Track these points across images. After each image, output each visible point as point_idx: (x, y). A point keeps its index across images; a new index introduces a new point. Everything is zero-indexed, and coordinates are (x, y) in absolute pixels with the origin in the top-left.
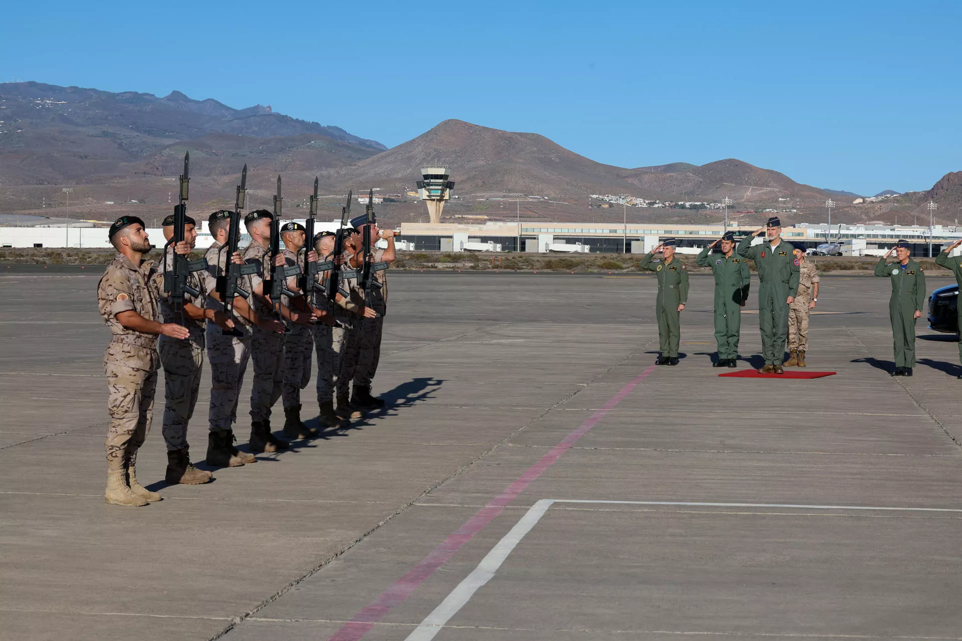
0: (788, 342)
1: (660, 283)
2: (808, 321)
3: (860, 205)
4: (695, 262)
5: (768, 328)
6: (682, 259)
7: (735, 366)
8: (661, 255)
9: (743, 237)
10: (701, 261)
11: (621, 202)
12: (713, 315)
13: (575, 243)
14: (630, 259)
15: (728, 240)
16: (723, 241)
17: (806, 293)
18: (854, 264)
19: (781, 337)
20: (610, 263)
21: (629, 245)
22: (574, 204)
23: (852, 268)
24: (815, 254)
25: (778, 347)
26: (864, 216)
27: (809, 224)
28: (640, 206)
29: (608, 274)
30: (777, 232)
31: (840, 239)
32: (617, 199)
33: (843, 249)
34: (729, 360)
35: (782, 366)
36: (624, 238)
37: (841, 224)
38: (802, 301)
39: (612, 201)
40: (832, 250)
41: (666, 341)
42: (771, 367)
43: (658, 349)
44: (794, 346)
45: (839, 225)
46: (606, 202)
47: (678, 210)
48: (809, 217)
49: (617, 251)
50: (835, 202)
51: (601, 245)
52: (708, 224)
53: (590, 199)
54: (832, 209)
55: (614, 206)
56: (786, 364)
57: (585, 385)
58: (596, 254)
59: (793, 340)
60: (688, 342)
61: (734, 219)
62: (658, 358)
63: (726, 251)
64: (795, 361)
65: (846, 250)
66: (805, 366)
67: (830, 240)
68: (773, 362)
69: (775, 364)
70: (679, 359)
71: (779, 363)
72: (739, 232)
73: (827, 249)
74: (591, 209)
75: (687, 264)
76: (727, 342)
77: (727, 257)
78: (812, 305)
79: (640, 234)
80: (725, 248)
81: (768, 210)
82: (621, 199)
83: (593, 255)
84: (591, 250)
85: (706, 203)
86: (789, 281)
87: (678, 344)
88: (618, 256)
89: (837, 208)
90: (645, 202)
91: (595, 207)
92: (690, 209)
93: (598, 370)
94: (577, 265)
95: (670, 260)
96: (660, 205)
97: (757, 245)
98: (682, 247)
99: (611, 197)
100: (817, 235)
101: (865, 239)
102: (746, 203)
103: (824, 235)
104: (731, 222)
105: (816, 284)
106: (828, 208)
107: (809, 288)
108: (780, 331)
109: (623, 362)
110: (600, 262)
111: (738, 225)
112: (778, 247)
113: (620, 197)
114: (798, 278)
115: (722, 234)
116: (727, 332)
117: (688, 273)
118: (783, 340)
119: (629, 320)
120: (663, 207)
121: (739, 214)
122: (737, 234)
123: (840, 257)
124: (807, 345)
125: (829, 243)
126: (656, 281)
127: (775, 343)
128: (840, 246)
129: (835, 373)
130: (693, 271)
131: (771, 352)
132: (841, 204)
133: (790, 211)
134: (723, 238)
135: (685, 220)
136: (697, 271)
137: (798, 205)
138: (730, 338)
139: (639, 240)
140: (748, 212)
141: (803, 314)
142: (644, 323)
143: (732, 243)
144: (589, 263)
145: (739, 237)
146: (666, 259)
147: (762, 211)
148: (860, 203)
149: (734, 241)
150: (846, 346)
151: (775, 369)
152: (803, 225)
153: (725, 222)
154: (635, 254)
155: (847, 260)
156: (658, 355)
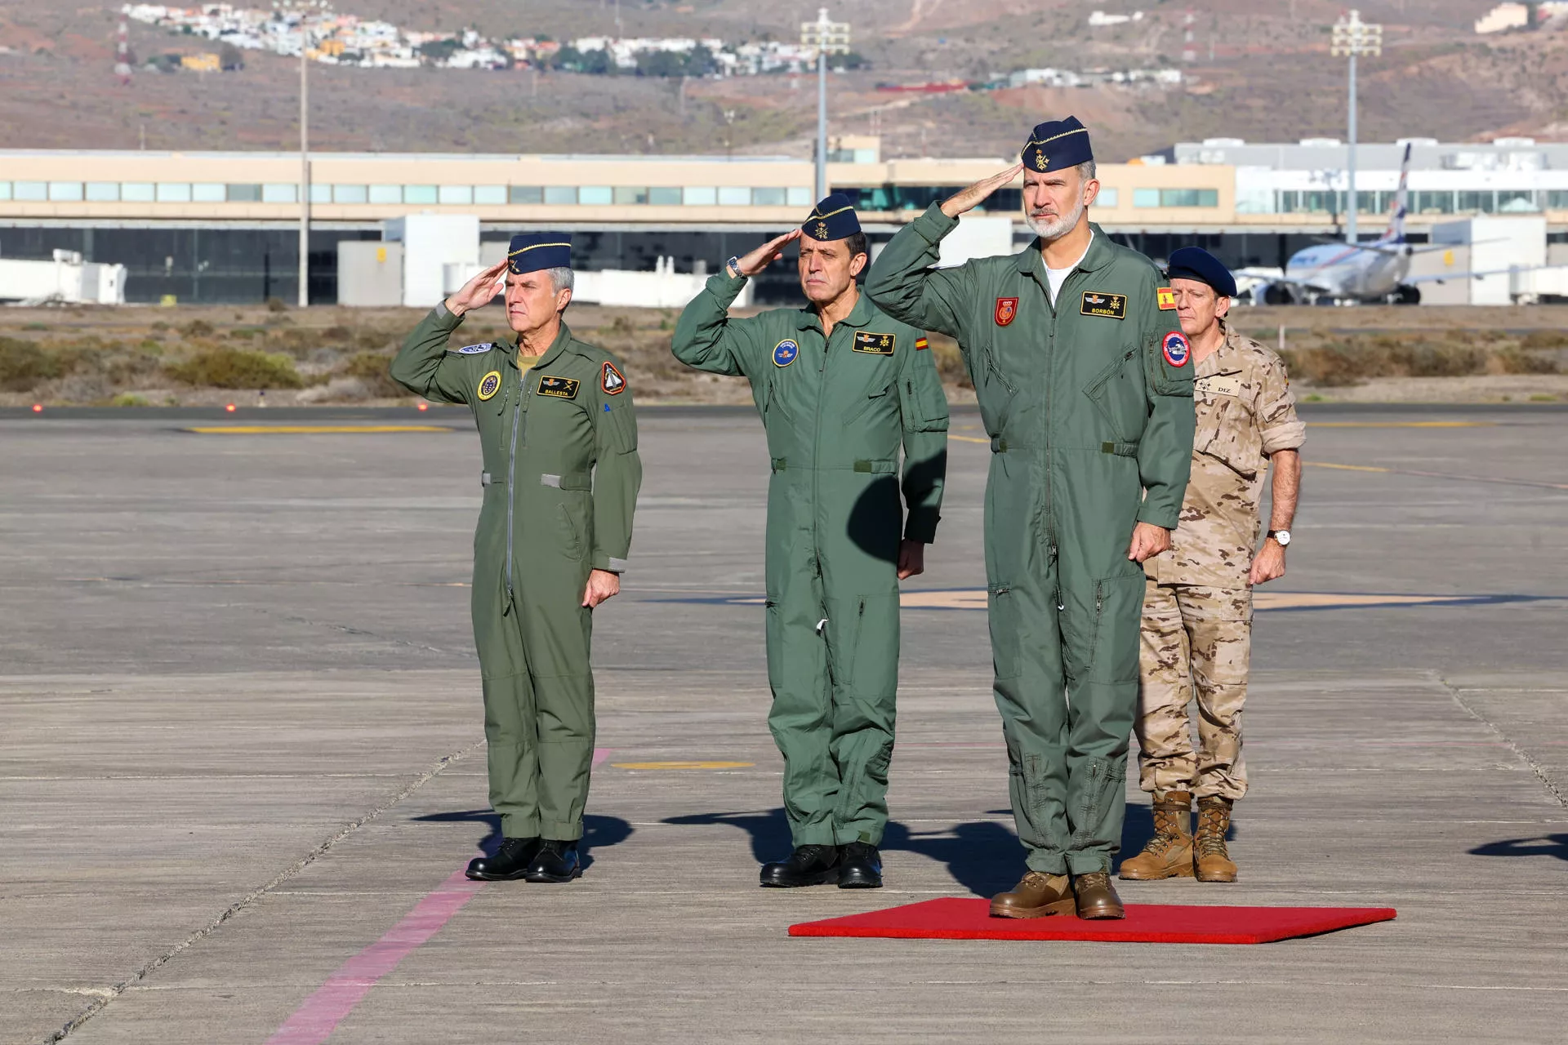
0: (1144, 755)
1: (494, 460)
2: (1247, 644)
3: (1511, 41)
4: (663, 347)
5: (1036, 686)
6: (601, 331)
7: (872, 880)
8: (496, 315)
9: (909, 213)
10: (695, 342)
11: (284, 40)
12: (763, 620)
13: (46, 255)
14: (332, 334)
15: (830, 238)
16: (809, 242)
17: (1235, 504)
18: (1479, 344)
19: (1108, 729)
20: (232, 355)
21: (324, 262)
22: (41, 51)
23: (1471, 365)
24: (1277, 295)
25: (1091, 786)
26: (1531, 99)
27: (1247, 141)
28: (381, 61)
29: (216, 414)
30: (1072, 198)
31: (1409, 219)
32: (263, 28)
33: (1421, 269)
34: (840, 848)
35: (1114, 879)
36: (302, 227)
37: (1417, 142)
38: (1216, 543)
39: (235, 40)
40: (1369, 274)
41: (520, 758)
42: (1059, 885)
43: (480, 800)
44: (1173, 777)
45: (1402, 143)
46: (204, 43)
47: (573, 81)
48: (1248, 108)
49: (267, 293)
50: (1379, 28)
51: (184, 261)
52: (729, 152)
53: (123, 29)
54: (1367, 65)
55: (248, 59)
56: (1134, 867)
57: (108, 993)
58: (157, 311)
59: (1169, 747)
60: (637, 759)
61: (860, 123)
62: (484, 844)
63: (820, 293)
64: (1181, 853)
65: (1440, 274)
66: (1231, 878)
67: (1355, 222)
68: (1065, 859)
69: (1076, 872)
70: (594, 851)
71: (1097, 867)
72: (888, 189)
73: (1342, 271)
74: (126, 81)
75: (625, 355)
76: (834, 757)
77: (828, 326)
78: (1268, 562)
79: (380, 205)
80: (818, 276)
81: (1033, 75)
82: (282, 28)
83: (145, 314)
84: (132, 289)
85: (715, 44)
86: (1137, 441)
87: (584, 773)
88: (271, 323)
89: (1392, 58)
90: (403, 42)
91: (152, 67)
92: (638, 72)
93: (178, 913)
94: (60, 367)
95: (542, 344)
96: (485, 56)
97: (972, 263)
98: (598, 269)
99: (229, 15)
100: (1289, 201)
101: (1541, 213)
102: (922, 42)
103: (1326, 200)
104: (849, 141)
105: (1286, 459)
106: (1343, 60)
107: (1251, 477)
108: (1100, 701)
109: (306, 870)
110: (180, 350)
111: (884, 157)
112: (1079, 270)
113: (279, 18)
114: (1189, 425)
115: (800, 205)
116: (834, 703)
117: (637, 402)
118: (1113, 744)
119: (331, 648)
120: (498, 67)
121: (885, 95)
122: (880, 198)
123: (1407, 310)
124: (1241, 772)
125: (1352, 239)
126: (470, 446)
127: (1073, 762)
128: (1410, 252)
129: (1388, 915)
130: (657, 394)
131: (1054, 807)
132: (1409, 34)
133: (1150, 79)
134: (810, 228)
135: (613, 132)
136: (676, 393)
137: (1188, 47)
138: (849, 739)
139: (375, 236)
140: (931, 88)
141: (1218, 611)
142: (406, 663)
143: (854, 253)
144: (122, 359)
145: (890, 216)
146: (520, 338)
147: (1006, 82)
148: (1510, 30)
149: (861, 243)
150: (1447, 774)
151: (1077, 897)
152: (1217, 147)
153: (816, 142)
154: (357, 310)
155: (1446, 326)
156: (483, 829)
